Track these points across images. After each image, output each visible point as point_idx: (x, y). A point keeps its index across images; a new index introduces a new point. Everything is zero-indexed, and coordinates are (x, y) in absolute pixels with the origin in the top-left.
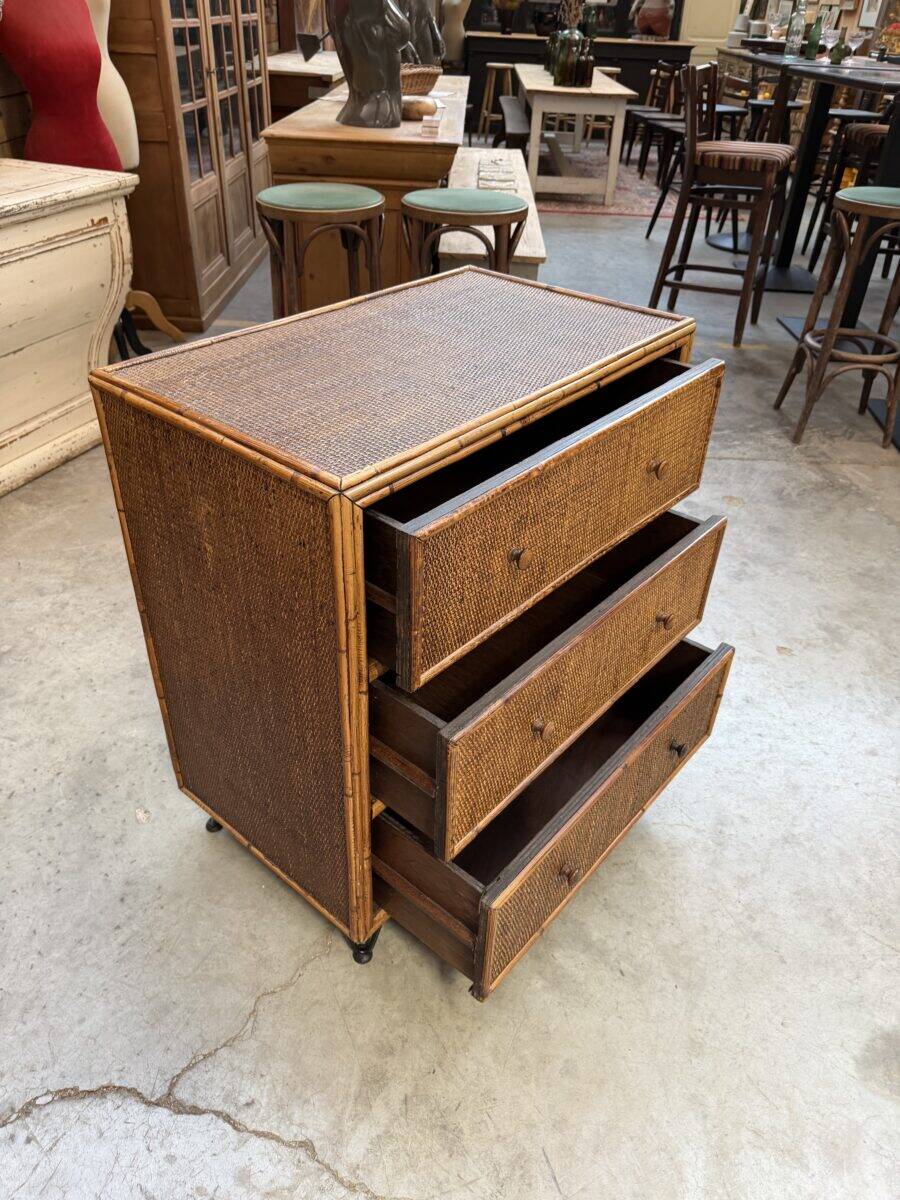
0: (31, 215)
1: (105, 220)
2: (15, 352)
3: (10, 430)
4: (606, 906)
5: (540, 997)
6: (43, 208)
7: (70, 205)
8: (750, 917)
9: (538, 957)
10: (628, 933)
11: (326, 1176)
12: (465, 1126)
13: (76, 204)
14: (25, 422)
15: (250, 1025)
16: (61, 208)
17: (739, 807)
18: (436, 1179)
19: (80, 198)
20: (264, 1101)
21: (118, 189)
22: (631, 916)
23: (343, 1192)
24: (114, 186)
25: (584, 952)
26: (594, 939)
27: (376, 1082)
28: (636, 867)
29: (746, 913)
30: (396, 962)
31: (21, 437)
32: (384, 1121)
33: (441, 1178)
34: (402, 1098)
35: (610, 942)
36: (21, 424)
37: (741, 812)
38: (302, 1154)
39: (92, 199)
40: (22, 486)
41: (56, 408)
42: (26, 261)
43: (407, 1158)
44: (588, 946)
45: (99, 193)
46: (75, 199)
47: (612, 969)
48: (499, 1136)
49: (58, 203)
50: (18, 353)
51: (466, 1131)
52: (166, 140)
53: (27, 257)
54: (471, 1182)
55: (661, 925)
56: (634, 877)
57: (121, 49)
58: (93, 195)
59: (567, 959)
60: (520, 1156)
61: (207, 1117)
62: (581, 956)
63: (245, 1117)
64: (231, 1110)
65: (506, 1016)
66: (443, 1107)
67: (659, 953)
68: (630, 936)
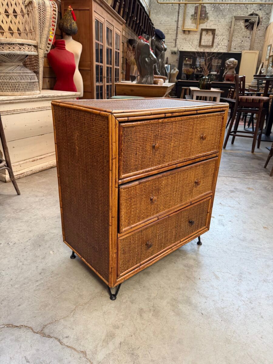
2: (41, 135)
3: (37, 156)
4: (198, 293)
5: (172, 318)
6: (54, 97)
7: (61, 98)
8: (250, 302)
9: (173, 306)
11: (89, 363)
14: (42, 155)
15: (72, 314)
20: (72, 337)
22: (207, 297)
26: (193, 302)
27: (111, 336)
30: (124, 301)
31: (40, 159)
32: (112, 349)
34: (120, 342)
35: (199, 304)
36: (41, 156)
38: (82, 355)
39: (67, 97)
40: (38, 172)
41: (51, 153)
42: (48, 110)
43: (118, 362)
44: (191, 304)
45: (70, 96)
47: (199, 313)
48: (152, 360)
50: (42, 135)
51: (140, 356)
52: (91, 91)
53: (48, 109)
57: (82, 68)
58: (68, 96)
59: (183, 307)
61: (52, 339)
62: (188, 307)
63: (65, 341)
64: (61, 338)
65: (159, 322)
66: (133, 347)
67: (216, 309)
68: (206, 303)
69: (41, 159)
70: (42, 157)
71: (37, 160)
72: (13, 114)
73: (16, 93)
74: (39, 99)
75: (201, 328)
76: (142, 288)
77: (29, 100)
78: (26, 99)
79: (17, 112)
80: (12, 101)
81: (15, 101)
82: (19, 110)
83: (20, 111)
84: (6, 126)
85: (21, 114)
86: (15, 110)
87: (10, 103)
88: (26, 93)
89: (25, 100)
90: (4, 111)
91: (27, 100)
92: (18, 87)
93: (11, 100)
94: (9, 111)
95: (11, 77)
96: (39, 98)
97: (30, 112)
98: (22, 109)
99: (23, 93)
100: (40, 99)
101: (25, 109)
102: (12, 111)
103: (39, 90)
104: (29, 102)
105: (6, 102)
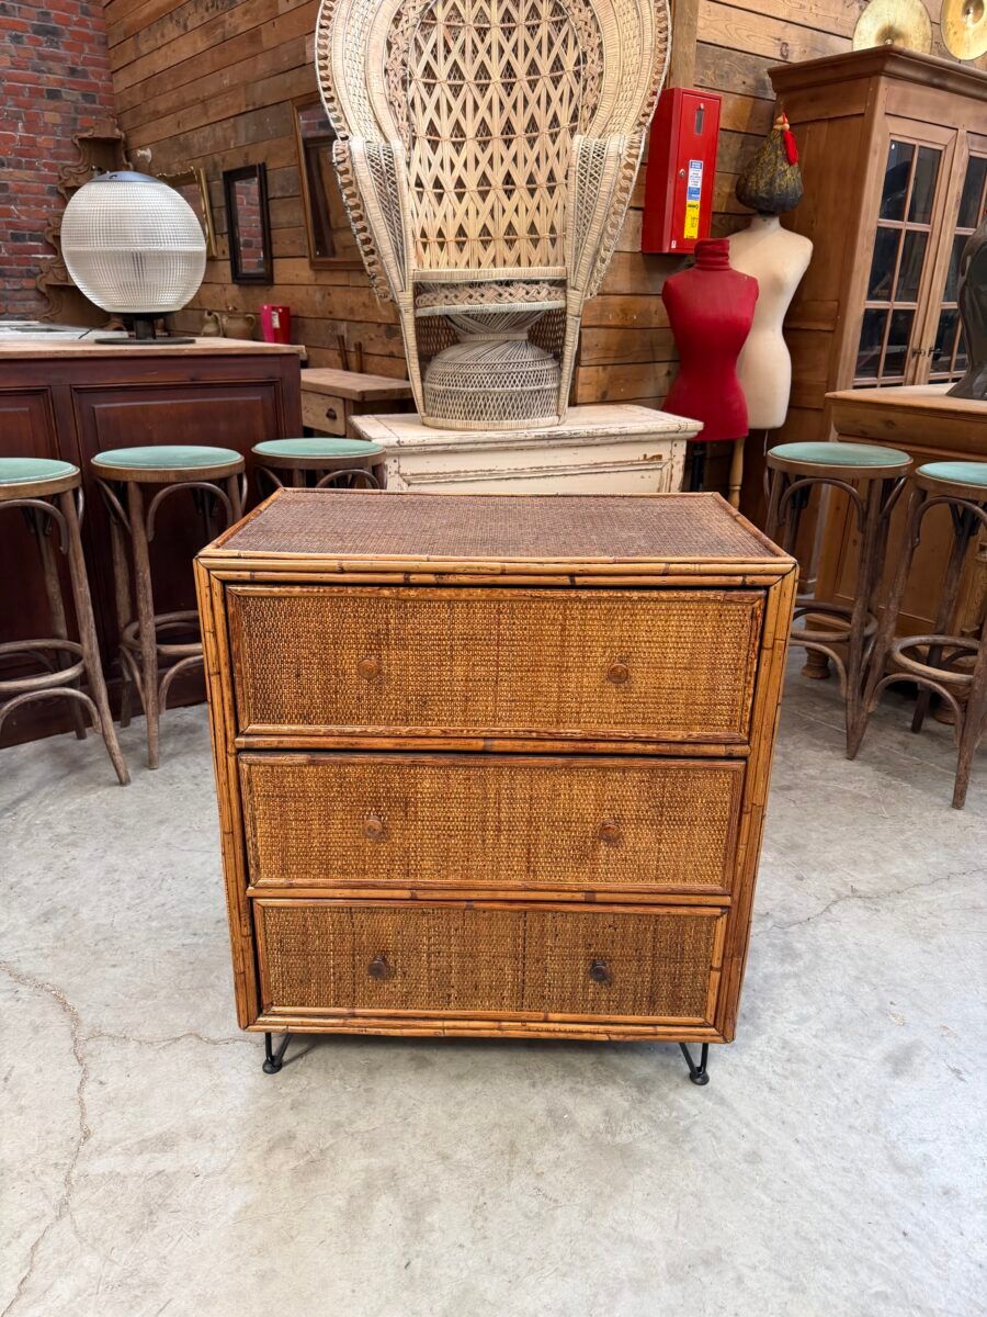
0: (581, 441)
1: (660, 457)
4: (477, 1209)
5: (325, 1210)
6: (594, 437)
7: (623, 439)
10: (461, 1246)
11: (68, 1161)
12: (162, 1226)
13: (628, 439)
15: (164, 1044)
16: (613, 440)
17: (754, 1268)
18: (102, 1234)
19: (633, 434)
20: (109, 1089)
21: (677, 432)
22: (485, 1238)
23: (62, 1179)
24: (671, 429)
25: (406, 1218)
26: (428, 1219)
27: (164, 1144)
28: (556, 1208)
30: (282, 1091)
32: (134, 1169)
33: (104, 1237)
34: (161, 1169)
35: (436, 1235)
37: (746, 1271)
38: (79, 1136)
39: (646, 437)
43: (110, 1203)
44: (416, 1217)
45: (654, 433)
46: (627, 434)
47: (404, 1254)
49: (608, 435)
51: (156, 1231)
54: (111, 1260)
55: (498, 1271)
56: (539, 1214)
58: (647, 433)
59: (386, 1209)
60: (155, 1284)
61: (78, 1068)
62: (398, 1220)
63: (91, 1087)
64: (92, 1075)
65: (286, 1196)
66: (168, 1201)
67: (461, 1287)
68: (459, 1250)
72: (453, 481)
73: (475, 424)
74: (537, 443)
75: (353, 1291)
76: (361, 1089)
77: (504, 445)
78: (496, 442)
79: (466, 476)
80: (450, 448)
81: (460, 446)
82: (473, 473)
83: (476, 476)
85: (477, 483)
86: (459, 472)
87: (445, 451)
89: (494, 445)
90: (428, 474)
91: (499, 445)
92: (482, 406)
93: (449, 444)
96: (538, 439)
97: (507, 479)
99: (495, 425)
100: (544, 443)
102: (451, 473)
103: (558, 415)
104: (507, 449)
105: (433, 448)
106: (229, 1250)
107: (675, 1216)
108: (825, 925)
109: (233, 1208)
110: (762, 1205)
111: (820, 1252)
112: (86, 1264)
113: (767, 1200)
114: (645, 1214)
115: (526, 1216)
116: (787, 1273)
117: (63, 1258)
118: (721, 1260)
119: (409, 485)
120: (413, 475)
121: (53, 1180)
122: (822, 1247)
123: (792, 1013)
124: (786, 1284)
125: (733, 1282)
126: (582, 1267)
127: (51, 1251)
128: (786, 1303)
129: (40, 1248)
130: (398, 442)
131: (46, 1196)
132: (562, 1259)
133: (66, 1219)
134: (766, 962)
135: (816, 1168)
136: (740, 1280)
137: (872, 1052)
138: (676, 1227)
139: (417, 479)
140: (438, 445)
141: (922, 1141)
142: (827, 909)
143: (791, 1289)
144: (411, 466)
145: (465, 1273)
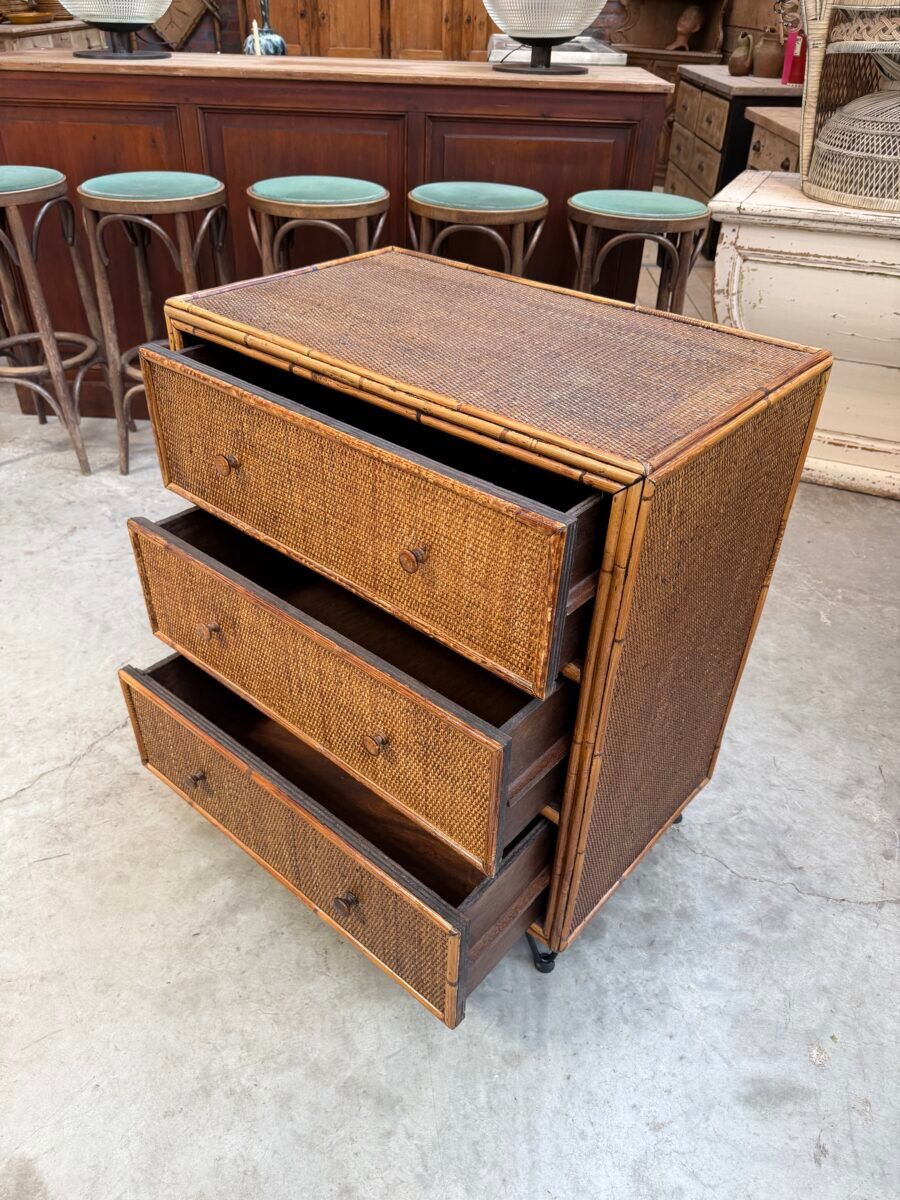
4: (275, 934)
5: (190, 863)
8: (232, 1092)
9: (230, 865)
10: (238, 949)
11: (102, 735)
12: (106, 807)
17: (409, 1137)
18: (76, 790)
22: (258, 956)
23: (90, 743)
25: (227, 904)
26: (239, 916)
28: (323, 973)
29: (238, 1089)
32: (126, 762)
33: (76, 793)
35: (232, 929)
37: (401, 1132)
40: (828, 486)
43: (96, 775)
44: (233, 908)
47: (202, 926)
51: (100, 808)
54: (66, 809)
55: (241, 983)
56: (308, 968)
59: (223, 889)
62: (222, 902)
65: (180, 837)
66: (123, 795)
67: (210, 974)
68: (234, 950)
69: (872, 450)
70: (878, 445)
71: (849, 446)
72: (798, 265)
73: (848, 198)
77: (873, 230)
79: (816, 262)
80: (802, 223)
81: (814, 225)
82: (826, 260)
83: (828, 263)
84: (760, 300)
85: (829, 273)
86: (808, 255)
87: (794, 228)
88: (882, 202)
89: (859, 229)
90: (767, 251)
91: (867, 229)
92: (863, 177)
93: (801, 219)
94: (786, 253)
95: (859, 137)
97: (869, 273)
98: (837, 257)
99: (871, 202)
101: (848, 259)
102: (797, 254)
104: (876, 236)
105: (780, 221)
106: (121, 848)
107: (397, 1049)
108: (854, 917)
109: (148, 824)
110: (473, 1100)
111: (476, 1174)
112: (54, 803)
113: (482, 1099)
114: (378, 1029)
115: (298, 963)
116: (430, 1163)
117: (49, 791)
118: (392, 1108)
119: (745, 260)
120: (752, 250)
121: (86, 741)
122: (483, 1172)
123: (704, 972)
124: (419, 1169)
125: (381, 1131)
126: (294, 1027)
127: (47, 782)
128: (402, 1182)
129: (45, 777)
130: (739, 208)
131: (74, 749)
132: (287, 1011)
133: (70, 769)
134: (739, 912)
135: (557, 1112)
136: (389, 1134)
137: (744, 1063)
138: (389, 1057)
139: (756, 255)
140: (786, 218)
141: (694, 1175)
142: (880, 905)
143: (419, 1176)
144: (750, 239)
145: (222, 968)
